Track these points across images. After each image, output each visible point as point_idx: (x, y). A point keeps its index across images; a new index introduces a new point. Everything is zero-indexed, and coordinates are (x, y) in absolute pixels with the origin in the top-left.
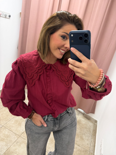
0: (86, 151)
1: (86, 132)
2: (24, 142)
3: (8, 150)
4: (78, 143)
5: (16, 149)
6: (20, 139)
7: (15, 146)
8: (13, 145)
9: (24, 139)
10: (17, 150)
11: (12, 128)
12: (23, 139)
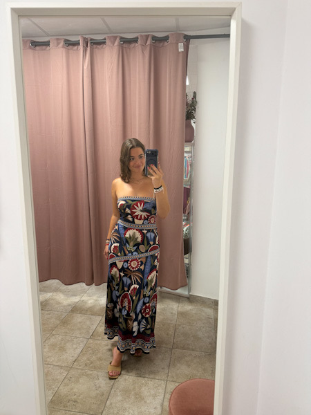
0: (209, 355)
1: (203, 325)
2: (83, 375)
3: (57, 395)
4: (190, 347)
5: (72, 389)
6: (72, 372)
7: (68, 385)
8: (63, 384)
9: (82, 369)
10: (75, 390)
11: (48, 360)
12: (79, 371)
